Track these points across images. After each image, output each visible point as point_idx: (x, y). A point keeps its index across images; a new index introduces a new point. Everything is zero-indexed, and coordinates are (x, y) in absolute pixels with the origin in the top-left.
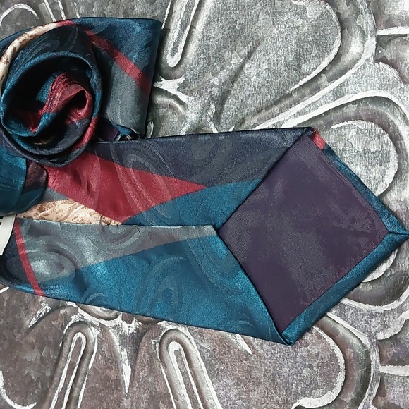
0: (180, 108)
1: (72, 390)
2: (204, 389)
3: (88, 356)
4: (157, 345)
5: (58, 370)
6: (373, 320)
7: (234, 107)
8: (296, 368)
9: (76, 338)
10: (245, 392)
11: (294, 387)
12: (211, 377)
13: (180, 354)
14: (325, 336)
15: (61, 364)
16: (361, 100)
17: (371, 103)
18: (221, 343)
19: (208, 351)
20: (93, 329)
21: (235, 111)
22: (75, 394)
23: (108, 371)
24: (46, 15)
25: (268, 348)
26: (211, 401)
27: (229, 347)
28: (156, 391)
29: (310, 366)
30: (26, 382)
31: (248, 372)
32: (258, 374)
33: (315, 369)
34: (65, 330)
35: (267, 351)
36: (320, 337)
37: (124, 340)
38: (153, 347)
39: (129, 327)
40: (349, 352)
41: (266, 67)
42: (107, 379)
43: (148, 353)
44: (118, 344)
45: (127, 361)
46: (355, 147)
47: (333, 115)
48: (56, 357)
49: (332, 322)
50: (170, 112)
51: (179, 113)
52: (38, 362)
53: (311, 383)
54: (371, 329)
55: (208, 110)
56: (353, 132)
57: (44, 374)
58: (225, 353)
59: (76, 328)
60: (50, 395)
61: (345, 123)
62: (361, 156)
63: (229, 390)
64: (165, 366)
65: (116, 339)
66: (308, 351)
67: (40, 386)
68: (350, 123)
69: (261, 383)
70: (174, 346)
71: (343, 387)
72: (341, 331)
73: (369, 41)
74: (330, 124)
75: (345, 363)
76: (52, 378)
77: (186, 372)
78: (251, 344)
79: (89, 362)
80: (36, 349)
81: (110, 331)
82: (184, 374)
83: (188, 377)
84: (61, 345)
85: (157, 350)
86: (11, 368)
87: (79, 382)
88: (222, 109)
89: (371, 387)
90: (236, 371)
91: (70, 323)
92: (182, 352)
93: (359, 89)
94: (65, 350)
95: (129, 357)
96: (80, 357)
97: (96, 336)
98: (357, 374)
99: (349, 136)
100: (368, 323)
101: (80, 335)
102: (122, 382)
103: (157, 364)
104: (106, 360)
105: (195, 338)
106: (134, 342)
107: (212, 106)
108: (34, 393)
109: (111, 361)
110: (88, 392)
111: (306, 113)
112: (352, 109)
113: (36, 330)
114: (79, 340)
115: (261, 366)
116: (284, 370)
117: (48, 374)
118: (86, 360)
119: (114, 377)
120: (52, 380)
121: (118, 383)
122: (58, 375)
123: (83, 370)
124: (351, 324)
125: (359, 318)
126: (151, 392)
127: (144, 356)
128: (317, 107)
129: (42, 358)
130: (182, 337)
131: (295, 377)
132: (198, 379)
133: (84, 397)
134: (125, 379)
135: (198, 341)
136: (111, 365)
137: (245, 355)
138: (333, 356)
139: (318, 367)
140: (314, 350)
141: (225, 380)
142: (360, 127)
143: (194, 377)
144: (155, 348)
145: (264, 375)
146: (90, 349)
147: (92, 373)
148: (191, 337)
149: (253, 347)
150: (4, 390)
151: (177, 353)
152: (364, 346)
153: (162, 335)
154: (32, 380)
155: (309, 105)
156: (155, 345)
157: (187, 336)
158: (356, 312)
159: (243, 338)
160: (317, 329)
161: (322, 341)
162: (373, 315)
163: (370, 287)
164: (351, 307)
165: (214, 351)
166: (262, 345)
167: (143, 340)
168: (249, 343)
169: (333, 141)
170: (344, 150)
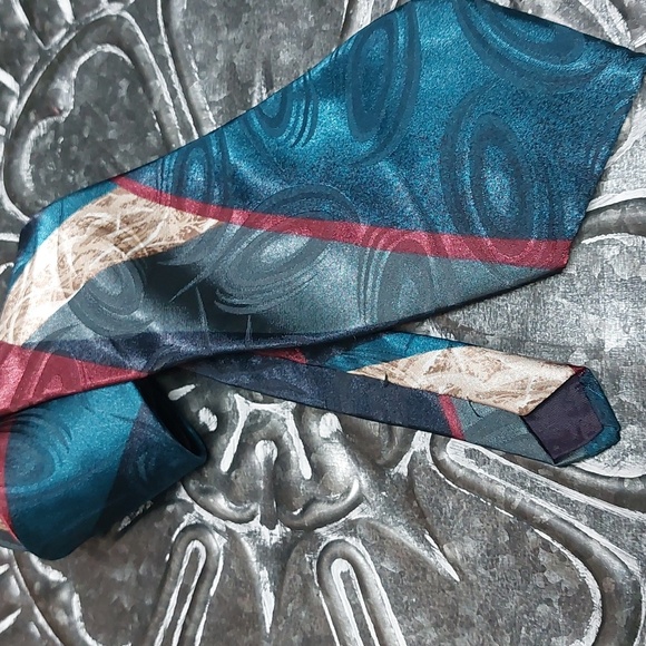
1: (185, 627)
2: (388, 632)
3: (209, 576)
4: (315, 563)
5: (164, 596)
8: (527, 604)
9: (190, 549)
10: (449, 637)
11: (523, 631)
12: (397, 613)
13: (349, 577)
14: (571, 557)
15: (167, 587)
16: (626, 202)
17: (642, 208)
18: (412, 562)
19: (393, 574)
20: (217, 535)
22: (189, 633)
23: (239, 600)
24: (146, 63)
25: (483, 571)
27: (424, 569)
28: (312, 632)
29: (549, 601)
30: (115, 611)
31: (453, 609)
32: (468, 612)
33: (556, 606)
34: (175, 536)
35: (483, 576)
36: (564, 558)
37: (264, 554)
38: (308, 567)
39: (271, 534)
40: (608, 582)
42: (239, 611)
43: (301, 574)
44: (254, 560)
45: (268, 586)
46: (618, 272)
48: (160, 576)
49: (582, 537)
52: (134, 583)
53: (549, 627)
54: (641, 549)
56: (615, 250)
57: (143, 601)
58: (417, 578)
59: (190, 534)
60: (151, 633)
61: (603, 237)
62: (626, 287)
63: (425, 634)
64: (327, 595)
65: (250, 551)
66: (545, 579)
67: (136, 619)
68: (610, 236)
69: (473, 625)
70: (340, 566)
71: (598, 634)
72: (597, 550)
73: (638, 114)
75: (602, 599)
76: (154, 608)
77: (358, 605)
78: (459, 566)
79: (211, 586)
80: (130, 564)
81: (242, 539)
82: (356, 607)
83: (362, 613)
84: (168, 557)
85: (315, 570)
86: (91, 591)
87: (196, 614)
89: (641, 634)
90: (434, 605)
91: (182, 526)
92: (352, 571)
93: (625, 187)
94: (174, 566)
95: (271, 578)
96: (197, 578)
97: (221, 546)
98: (622, 615)
99: (608, 256)
100: (637, 540)
101: (196, 544)
102: (260, 618)
103: (315, 591)
104: (238, 583)
105: (371, 554)
106: (280, 558)
108: (126, 629)
109: (242, 584)
110: (209, 630)
112: (614, 215)
113: (129, 536)
114: (196, 552)
115: (473, 599)
116: (508, 606)
117: (149, 601)
118: (206, 583)
119: (248, 609)
120: (156, 610)
121: (256, 617)
122: (163, 603)
123: (201, 597)
124: (611, 541)
125: (624, 531)
126: (304, 633)
127: (295, 579)
129: (139, 578)
130: (352, 552)
131: (525, 616)
132: (377, 615)
133: (203, 638)
134: (265, 612)
135: (377, 559)
136: (243, 590)
137: (449, 582)
138: (584, 587)
139: (560, 604)
140: (554, 578)
141: (418, 618)
142: (625, 243)
143: (372, 612)
144: (312, 568)
145: (478, 613)
146: (211, 566)
147: (215, 602)
148: (367, 553)
149: (461, 570)
150: (82, 624)
151: (345, 577)
152: (631, 574)
153: (321, 548)
154: (124, 610)
156: (311, 564)
157: (359, 552)
158: (620, 522)
159: (445, 555)
160: (559, 546)
161: (567, 563)
162: (643, 528)
163: (640, 486)
164: (610, 515)
165: (401, 574)
166: (474, 568)
167: (293, 555)
168: (454, 564)
169: (584, 263)
170: (601, 277)
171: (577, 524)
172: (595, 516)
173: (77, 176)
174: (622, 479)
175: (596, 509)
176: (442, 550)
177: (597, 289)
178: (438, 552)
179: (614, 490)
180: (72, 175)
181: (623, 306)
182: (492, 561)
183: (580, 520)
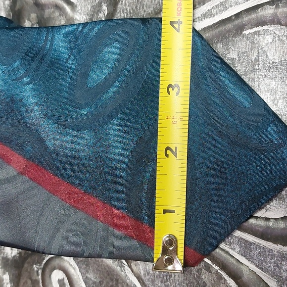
0: (68, 9)
4: (40, 272)
6: (284, 263)
7: (129, 8)
13: (64, 284)
14: (226, 277)
18: (109, 275)
19: (94, 283)
21: (130, 13)
27: (117, 280)
36: (220, 277)
37: (7, 263)
38: (35, 274)
43: (31, 279)
46: (270, 56)
47: (246, 19)
49: (235, 262)
50: (57, 14)
51: (66, 14)
54: (281, 274)
55: (99, 11)
56: (269, 39)
61: (260, 28)
62: (277, 68)
68: (265, 27)
70: (58, 275)
72: (246, 273)
74: (241, 29)
78: (142, 279)
85: (40, 277)
88: (115, 10)
92: (66, 281)
95: (11, 280)
99: (263, 44)
100: (277, 266)
105: (80, 267)
106: (17, 266)
107: (105, 7)
111: (212, 15)
112: (270, 10)
124: (257, 266)
125: (268, 259)
127: (26, 282)
128: (226, 9)
130: (66, 265)
135: (83, 271)
142: (277, 33)
144: (38, 275)
148: (76, 266)
149: (143, 283)
151: (61, 283)
153: (45, 261)
155: (217, 6)
156: (37, 272)
157: (71, 265)
158: (264, 252)
159: (132, 270)
160: (217, 268)
161: (223, 281)
162: (283, 257)
163: (282, 225)
164: (258, 246)
165: (101, 283)
166: (153, 281)
167: (26, 265)
168: (139, 278)
169: (244, 50)
170: (257, 60)
171: (231, 252)
172: (246, 247)
174: (268, 219)
175: (247, 241)
176: (130, 267)
177: (253, 70)
178: (128, 268)
179: (261, 227)
181: (273, 84)
182: (167, 276)
183: (234, 249)
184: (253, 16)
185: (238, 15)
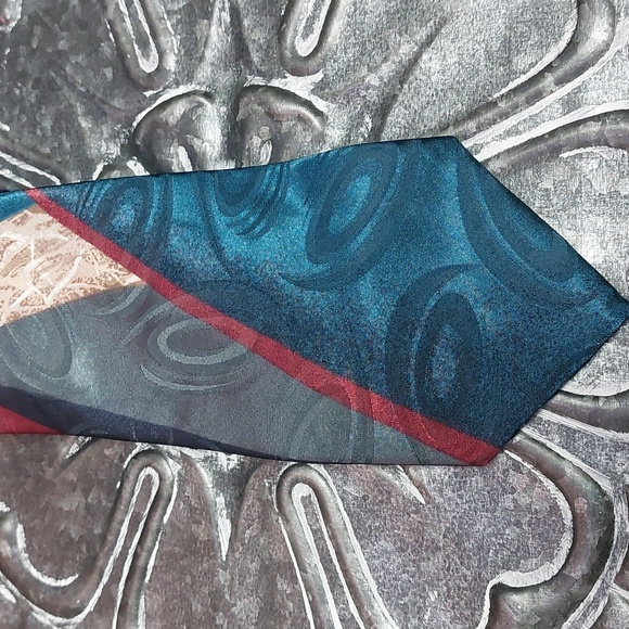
0: (316, 121)
1: (136, 556)
2: (349, 557)
3: (162, 503)
4: (274, 488)
5: (115, 525)
6: (618, 454)
7: (403, 122)
8: (495, 526)
9: (142, 475)
10: (414, 561)
11: (491, 554)
12: (360, 539)
13: (311, 502)
14: (542, 478)
15: (118, 516)
16: (607, 114)
17: (623, 120)
18: (376, 486)
19: (356, 498)
20: (171, 461)
21: (405, 128)
22: (141, 562)
23: (194, 527)
25: (450, 494)
26: (359, 575)
27: (389, 493)
28: (271, 559)
29: (518, 524)
30: (62, 542)
31: (419, 531)
32: (434, 535)
33: (525, 528)
34: (126, 463)
35: (449, 499)
36: (534, 479)
37: (221, 479)
38: (267, 492)
39: (229, 459)
40: (581, 504)
41: (455, 59)
42: (193, 539)
43: (260, 500)
44: (210, 486)
45: (225, 512)
46: (596, 187)
47: (563, 137)
48: (110, 505)
49: (554, 458)
50: (300, 127)
51: (314, 128)
52: (82, 512)
53: (518, 549)
54: (615, 468)
55: (360, 124)
56: (594, 164)
57: (91, 530)
58: (381, 501)
59: (143, 460)
60: (100, 563)
61: (582, 150)
62: (605, 201)
63: (388, 558)
64: (287, 521)
65: (207, 478)
66: (514, 500)
67: (84, 549)
68: (589, 149)
69: (438, 549)
70: (301, 491)
71: (569, 556)
72: (569, 471)
73: (621, 23)
74: (557, 150)
75: (574, 520)
76: (103, 537)
77: (320, 530)
78: (425, 489)
79: (165, 513)
80: (78, 492)
81: (198, 465)
82: (316, 533)
83: (323, 538)
84: (118, 486)
85: (274, 495)
86: (37, 521)
87: (148, 543)
88: (383, 124)
89: (613, 555)
90: (399, 529)
91: (134, 452)
92: (314, 499)
93: (605, 98)
94: (125, 495)
95: (228, 505)
96: (149, 505)
97: (175, 473)
98: (592, 537)
99: (586, 170)
100: (611, 460)
101: (149, 470)
102: (216, 545)
103: (274, 517)
104: (192, 510)
105: (334, 478)
106: (237, 485)
107: (367, 119)
108: (74, 559)
109: (200, 511)
110: (162, 559)
111: (518, 133)
112: (594, 128)
113: (77, 464)
114: (149, 478)
115: (440, 522)
116: (476, 529)
117: (98, 531)
118: (160, 510)
119: (203, 537)
120: (105, 540)
121: (211, 545)
122: (114, 532)
123: (154, 525)
124: (584, 461)
125: (598, 451)
126: (262, 560)
127: (253, 506)
128: (537, 124)
129: (88, 507)
130: (313, 476)
131: (493, 539)
132: (340, 541)
133: (155, 567)
134: (221, 540)
135: (339, 483)
136: (198, 517)
137: (415, 505)
138: (554, 509)
139: (530, 525)
140: (524, 500)
141: (382, 543)
142: (605, 156)
143: (333, 537)
144: (271, 493)
145: (445, 536)
146: (165, 494)
147: (169, 530)
148: (329, 477)
149: (427, 493)
150: (26, 555)
151: (306, 501)
152: (604, 494)
153: (281, 472)
154: (72, 540)
155: (524, 121)
156: (270, 488)
157: (321, 475)
158: (592, 441)
159: (411, 478)
160: (530, 467)
161: (537, 485)
162: (619, 447)
163: (615, 405)
164: (585, 434)
165: (365, 498)
166: (441, 491)
167: (252, 480)
168: (420, 487)
169: (561, 178)
170: (578, 191)
171: (549, 444)
172: (568, 436)
173: (24, 89)
174: (596, 398)
175: (570, 429)
176: (407, 473)
177: (574, 204)
178: (403, 474)
179: (588, 408)
180: (19, 88)
181: (600, 221)
182: (460, 482)
183: (552, 440)
184: (573, 134)
185: (552, 133)
